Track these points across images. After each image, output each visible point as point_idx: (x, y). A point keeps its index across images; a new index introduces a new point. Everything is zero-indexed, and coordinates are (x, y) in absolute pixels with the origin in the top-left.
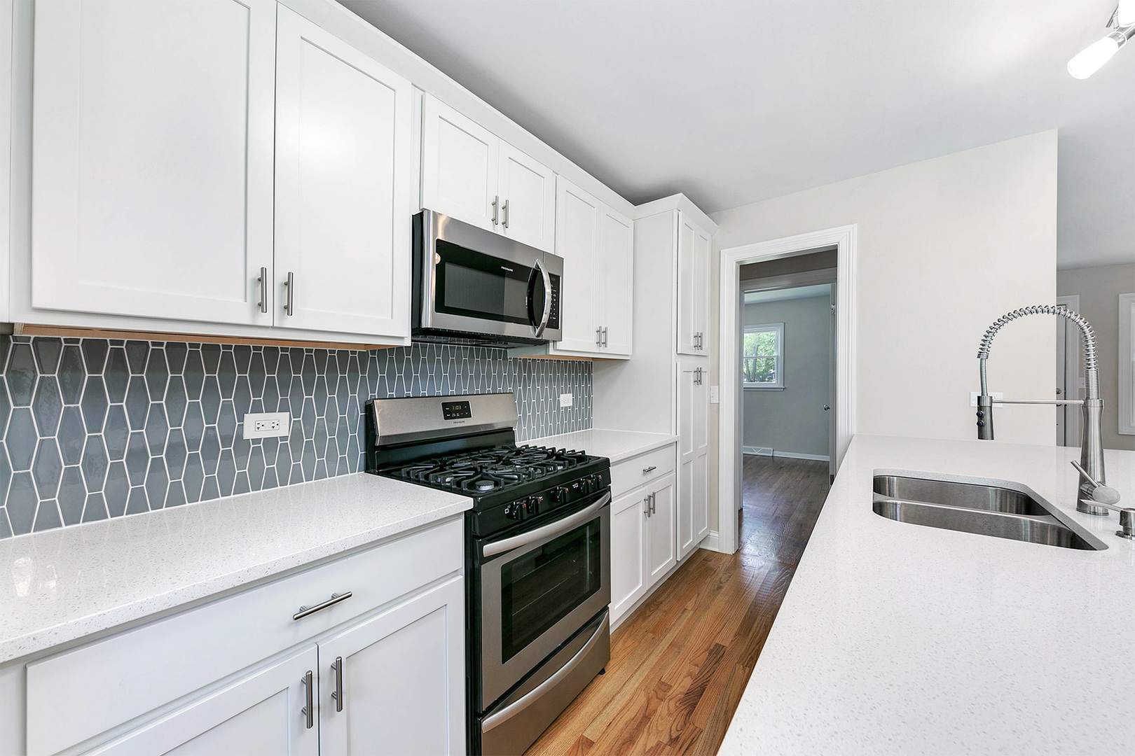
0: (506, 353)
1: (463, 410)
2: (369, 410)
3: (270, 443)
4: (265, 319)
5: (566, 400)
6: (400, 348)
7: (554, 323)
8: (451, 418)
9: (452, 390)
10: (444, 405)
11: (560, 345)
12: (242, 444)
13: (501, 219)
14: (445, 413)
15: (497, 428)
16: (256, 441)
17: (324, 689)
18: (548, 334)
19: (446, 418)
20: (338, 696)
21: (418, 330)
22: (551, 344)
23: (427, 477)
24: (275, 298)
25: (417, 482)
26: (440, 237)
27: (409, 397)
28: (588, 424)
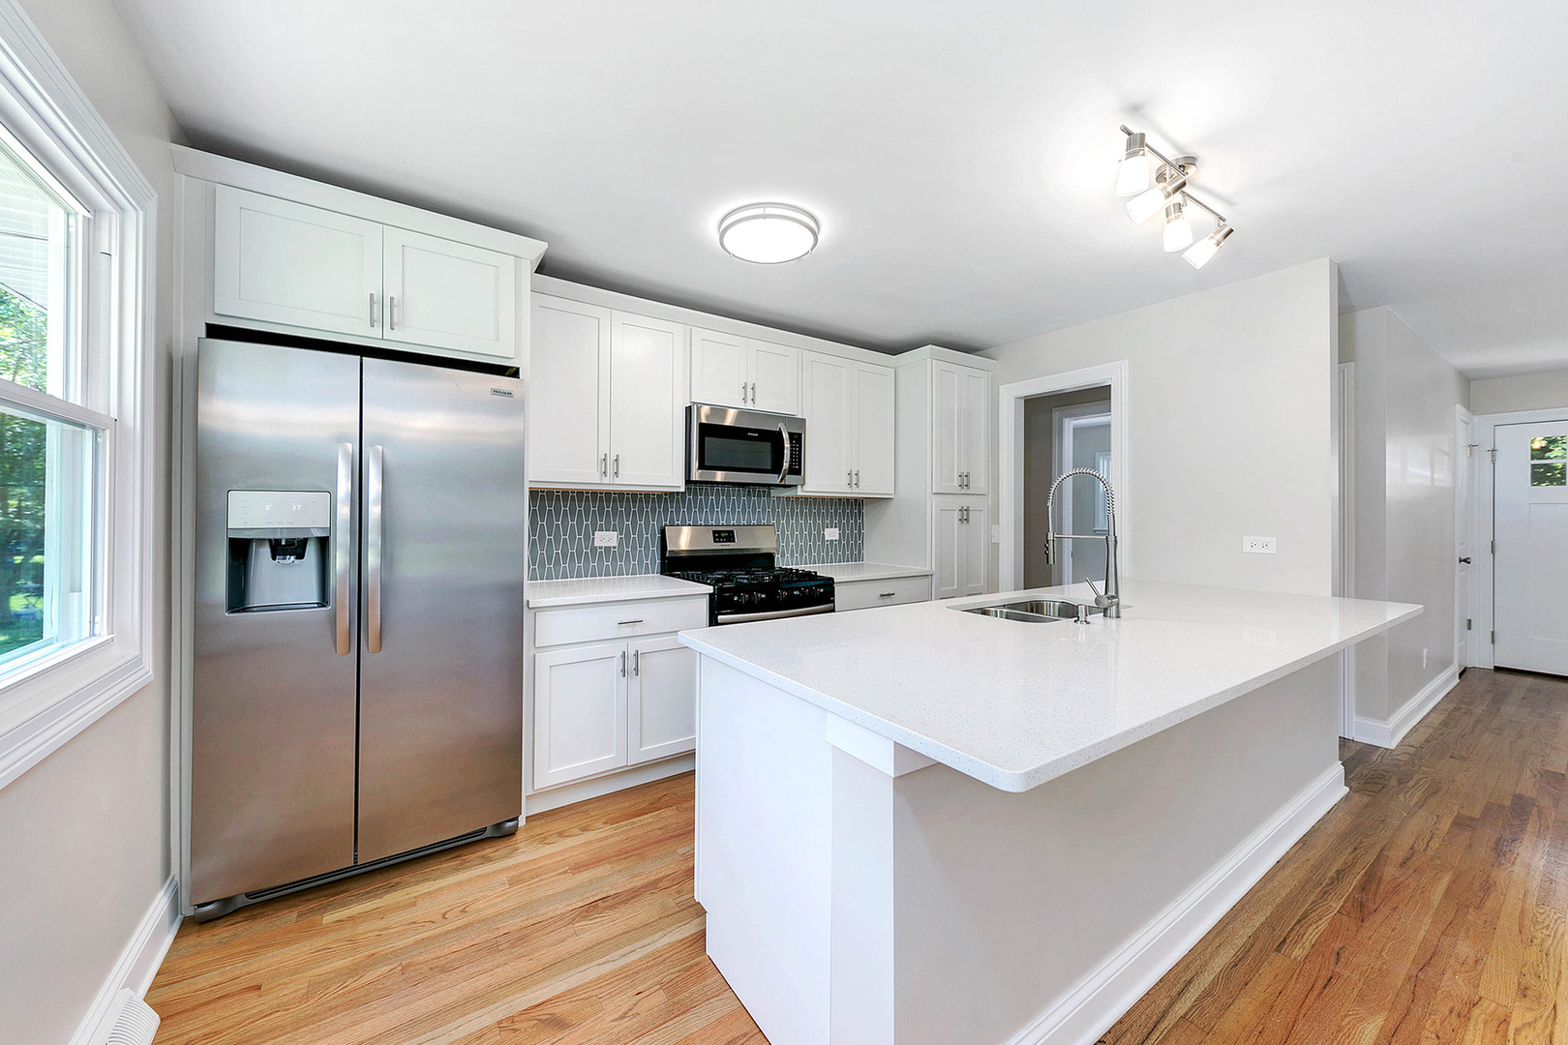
0: (769, 493)
1: (730, 537)
2: (663, 532)
3: (608, 549)
4: (606, 480)
5: (832, 534)
6: (678, 493)
7: (796, 469)
8: (719, 542)
9: (723, 522)
10: (714, 532)
11: (806, 488)
12: (594, 549)
13: (750, 396)
14: (715, 538)
15: (763, 552)
16: (601, 548)
17: (631, 665)
18: (790, 479)
19: (715, 541)
20: (636, 670)
21: (688, 481)
22: (799, 487)
23: (698, 578)
24: (610, 470)
25: (693, 580)
26: (704, 421)
27: (701, 525)
28: (859, 557)
